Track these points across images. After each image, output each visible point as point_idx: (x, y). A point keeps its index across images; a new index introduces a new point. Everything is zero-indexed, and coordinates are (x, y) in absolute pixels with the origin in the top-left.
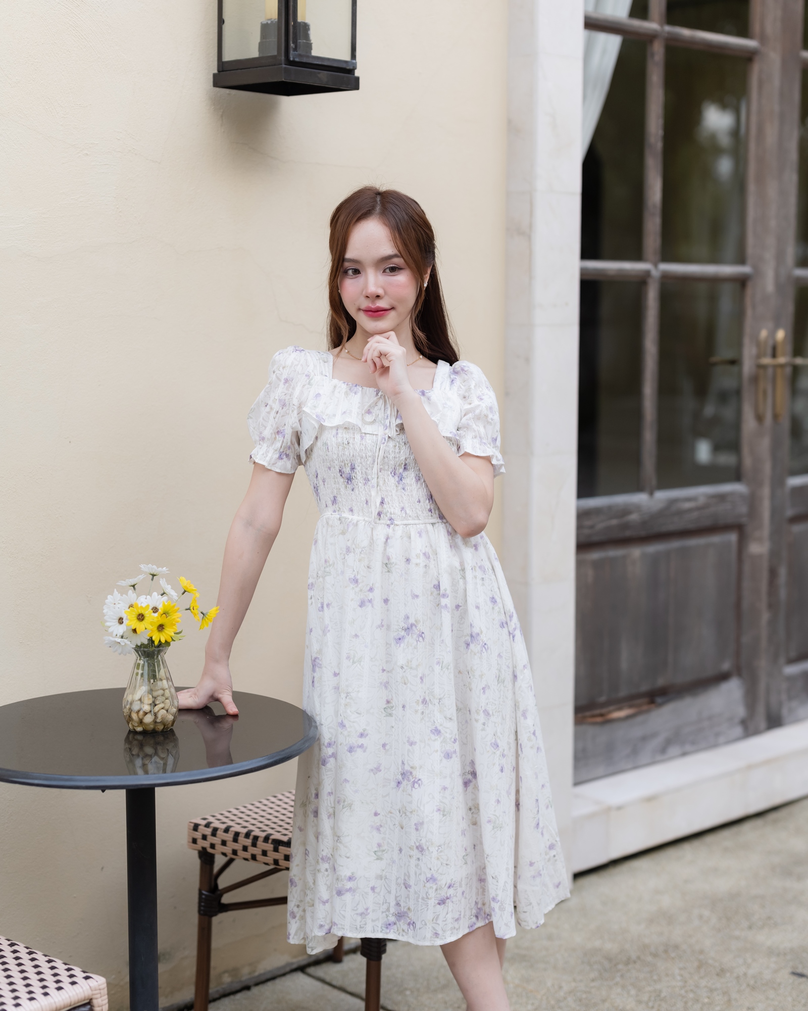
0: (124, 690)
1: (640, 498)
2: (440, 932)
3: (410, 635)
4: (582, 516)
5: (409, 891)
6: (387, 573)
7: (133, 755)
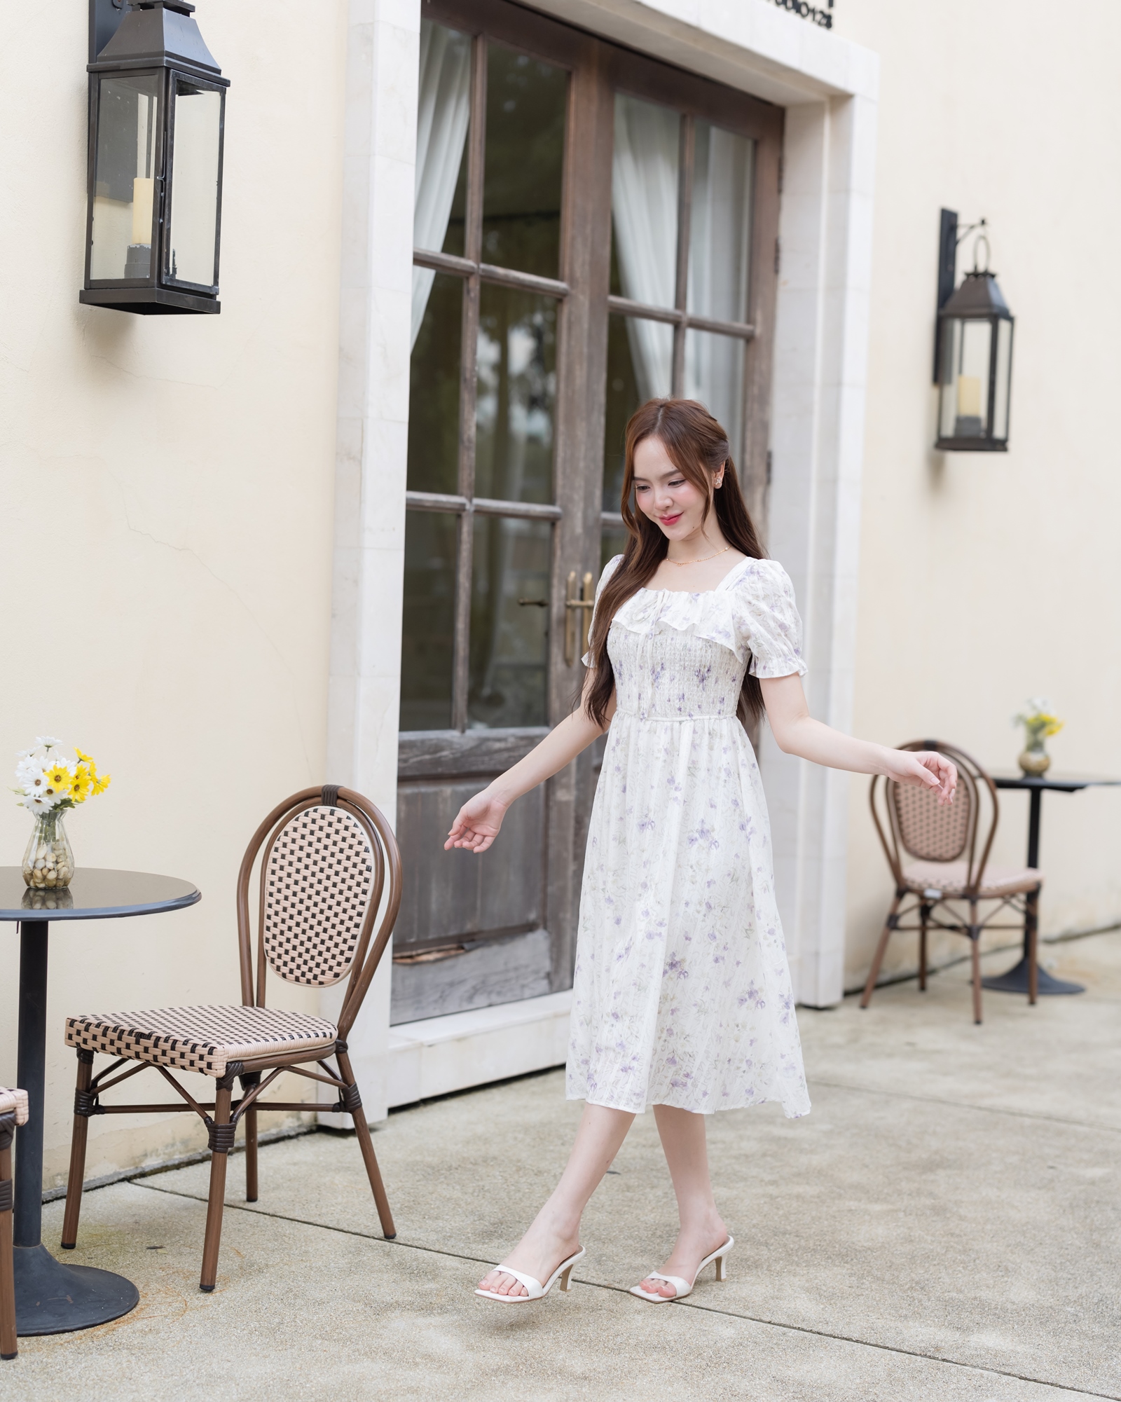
1: (452, 735)
4: (402, 746)
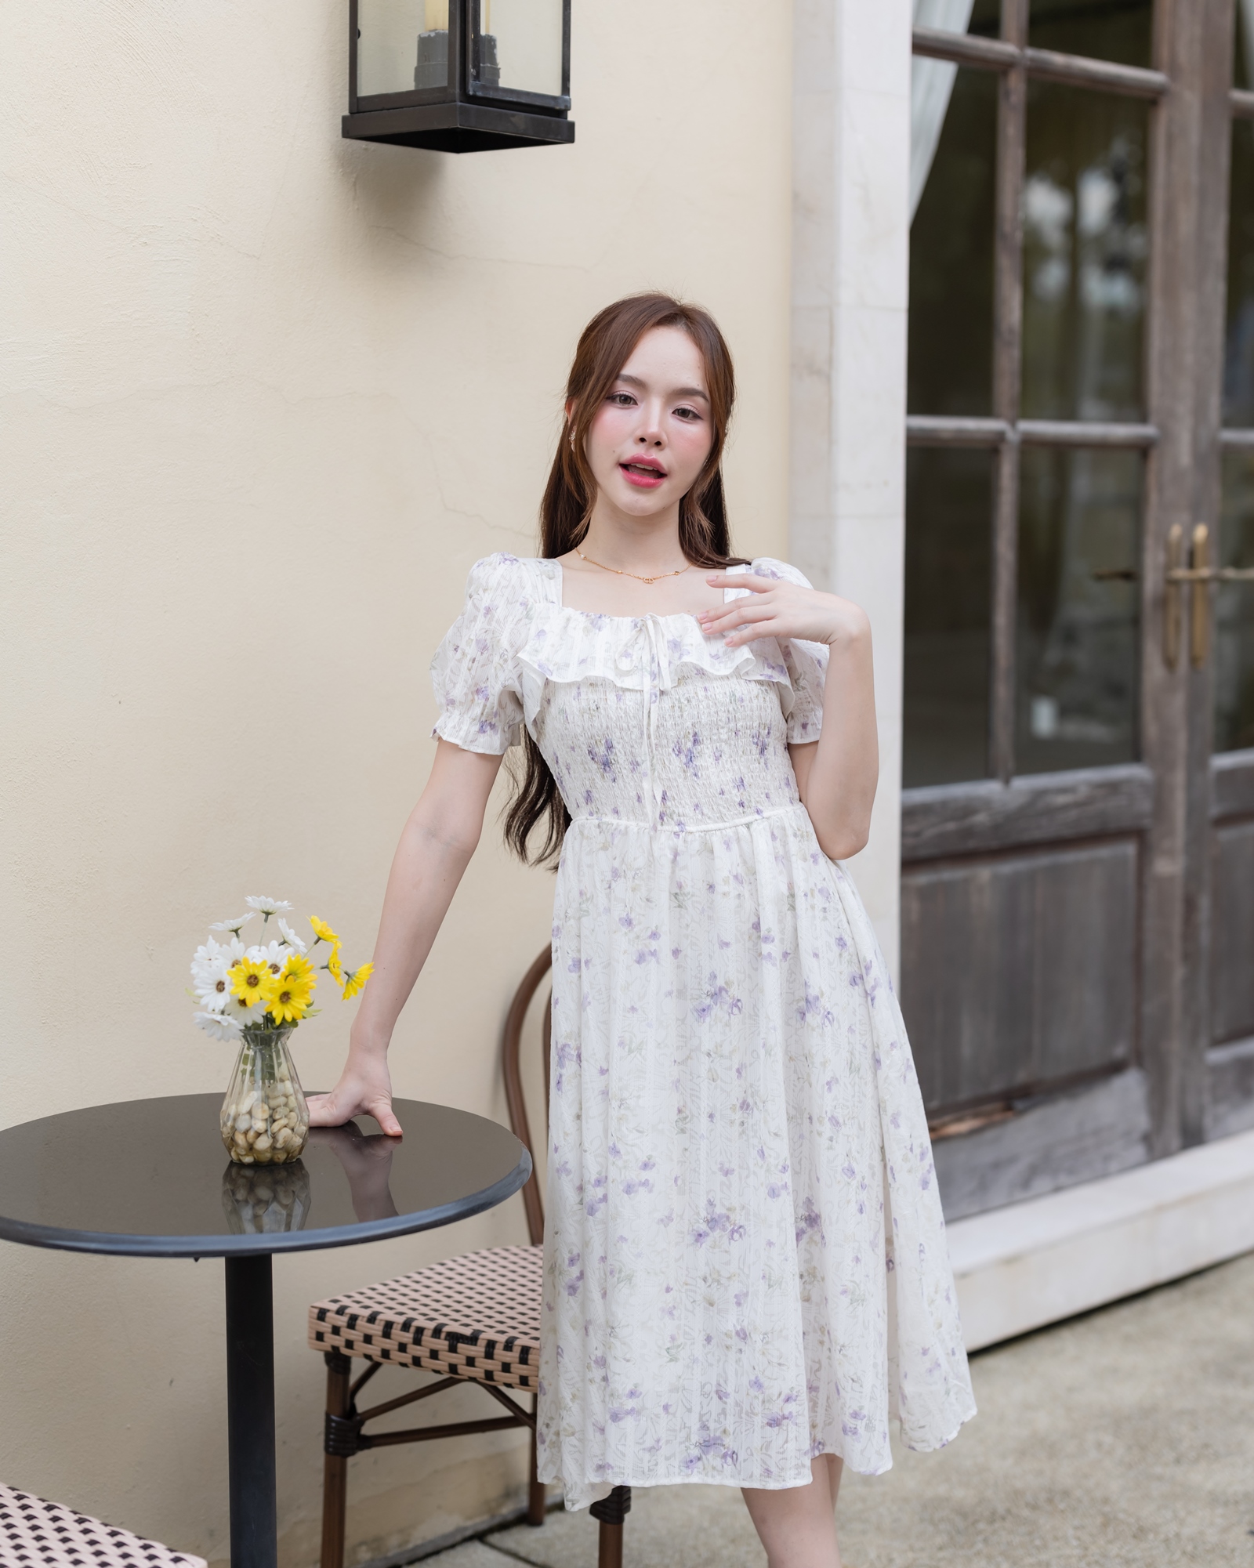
0: (222, 1096)
1: (990, 789)
2: (773, 1469)
3: (719, 1004)
5: (725, 1403)
6: (678, 909)
7: (237, 1201)
